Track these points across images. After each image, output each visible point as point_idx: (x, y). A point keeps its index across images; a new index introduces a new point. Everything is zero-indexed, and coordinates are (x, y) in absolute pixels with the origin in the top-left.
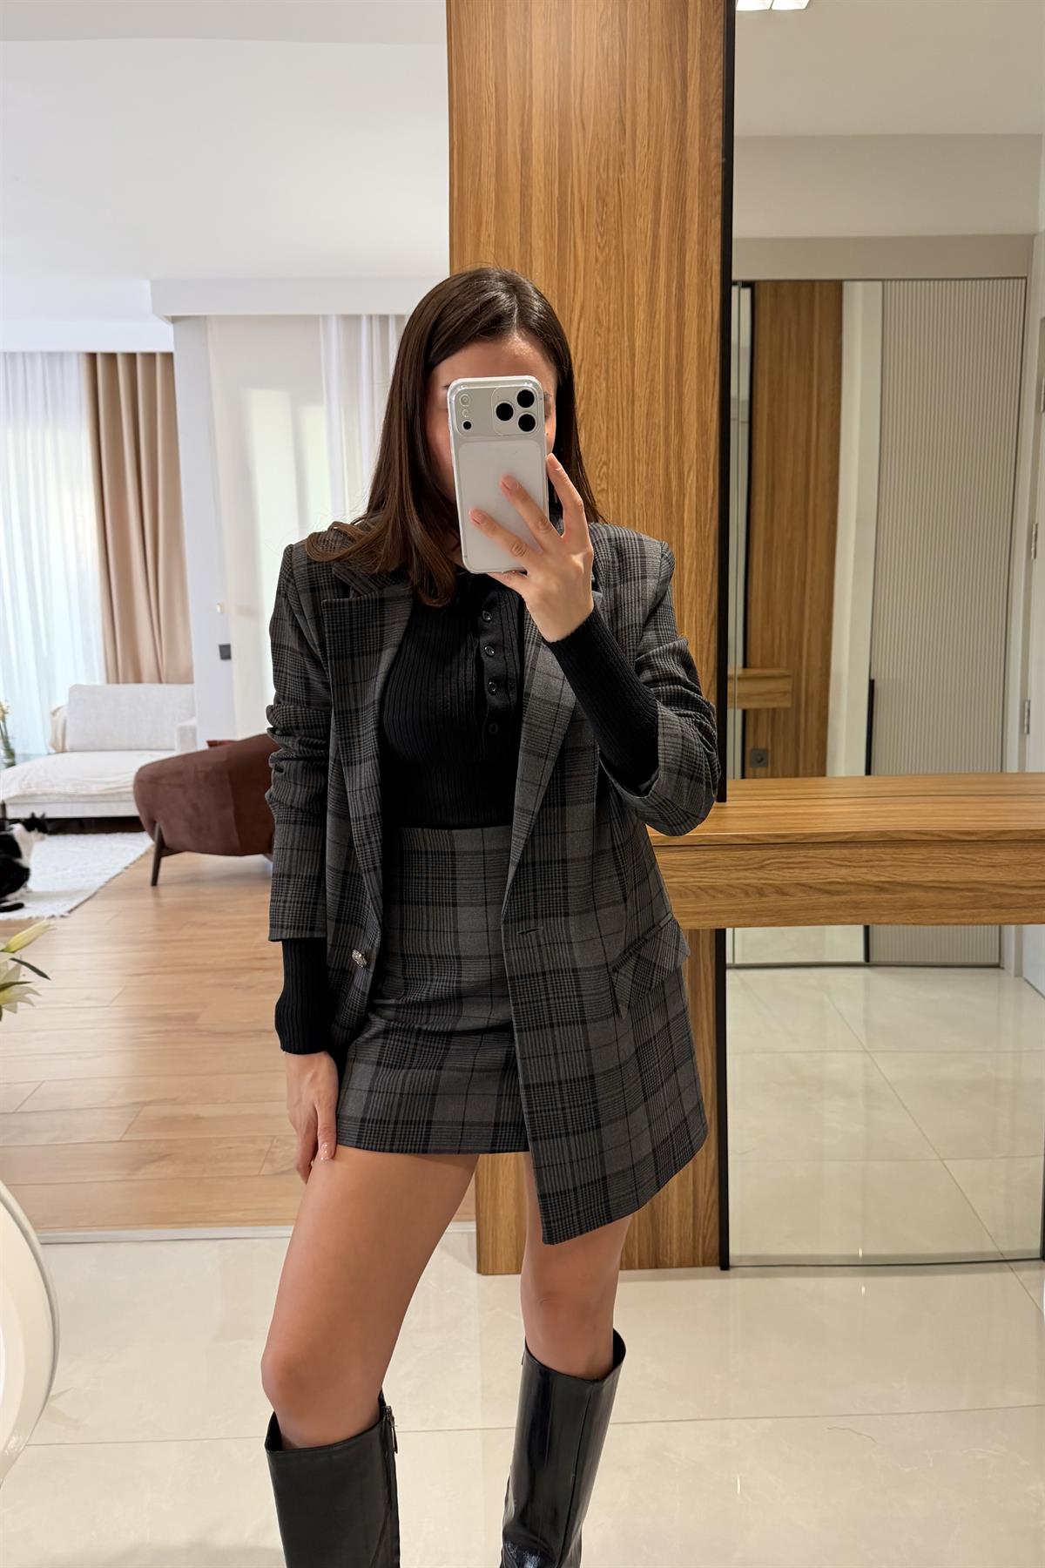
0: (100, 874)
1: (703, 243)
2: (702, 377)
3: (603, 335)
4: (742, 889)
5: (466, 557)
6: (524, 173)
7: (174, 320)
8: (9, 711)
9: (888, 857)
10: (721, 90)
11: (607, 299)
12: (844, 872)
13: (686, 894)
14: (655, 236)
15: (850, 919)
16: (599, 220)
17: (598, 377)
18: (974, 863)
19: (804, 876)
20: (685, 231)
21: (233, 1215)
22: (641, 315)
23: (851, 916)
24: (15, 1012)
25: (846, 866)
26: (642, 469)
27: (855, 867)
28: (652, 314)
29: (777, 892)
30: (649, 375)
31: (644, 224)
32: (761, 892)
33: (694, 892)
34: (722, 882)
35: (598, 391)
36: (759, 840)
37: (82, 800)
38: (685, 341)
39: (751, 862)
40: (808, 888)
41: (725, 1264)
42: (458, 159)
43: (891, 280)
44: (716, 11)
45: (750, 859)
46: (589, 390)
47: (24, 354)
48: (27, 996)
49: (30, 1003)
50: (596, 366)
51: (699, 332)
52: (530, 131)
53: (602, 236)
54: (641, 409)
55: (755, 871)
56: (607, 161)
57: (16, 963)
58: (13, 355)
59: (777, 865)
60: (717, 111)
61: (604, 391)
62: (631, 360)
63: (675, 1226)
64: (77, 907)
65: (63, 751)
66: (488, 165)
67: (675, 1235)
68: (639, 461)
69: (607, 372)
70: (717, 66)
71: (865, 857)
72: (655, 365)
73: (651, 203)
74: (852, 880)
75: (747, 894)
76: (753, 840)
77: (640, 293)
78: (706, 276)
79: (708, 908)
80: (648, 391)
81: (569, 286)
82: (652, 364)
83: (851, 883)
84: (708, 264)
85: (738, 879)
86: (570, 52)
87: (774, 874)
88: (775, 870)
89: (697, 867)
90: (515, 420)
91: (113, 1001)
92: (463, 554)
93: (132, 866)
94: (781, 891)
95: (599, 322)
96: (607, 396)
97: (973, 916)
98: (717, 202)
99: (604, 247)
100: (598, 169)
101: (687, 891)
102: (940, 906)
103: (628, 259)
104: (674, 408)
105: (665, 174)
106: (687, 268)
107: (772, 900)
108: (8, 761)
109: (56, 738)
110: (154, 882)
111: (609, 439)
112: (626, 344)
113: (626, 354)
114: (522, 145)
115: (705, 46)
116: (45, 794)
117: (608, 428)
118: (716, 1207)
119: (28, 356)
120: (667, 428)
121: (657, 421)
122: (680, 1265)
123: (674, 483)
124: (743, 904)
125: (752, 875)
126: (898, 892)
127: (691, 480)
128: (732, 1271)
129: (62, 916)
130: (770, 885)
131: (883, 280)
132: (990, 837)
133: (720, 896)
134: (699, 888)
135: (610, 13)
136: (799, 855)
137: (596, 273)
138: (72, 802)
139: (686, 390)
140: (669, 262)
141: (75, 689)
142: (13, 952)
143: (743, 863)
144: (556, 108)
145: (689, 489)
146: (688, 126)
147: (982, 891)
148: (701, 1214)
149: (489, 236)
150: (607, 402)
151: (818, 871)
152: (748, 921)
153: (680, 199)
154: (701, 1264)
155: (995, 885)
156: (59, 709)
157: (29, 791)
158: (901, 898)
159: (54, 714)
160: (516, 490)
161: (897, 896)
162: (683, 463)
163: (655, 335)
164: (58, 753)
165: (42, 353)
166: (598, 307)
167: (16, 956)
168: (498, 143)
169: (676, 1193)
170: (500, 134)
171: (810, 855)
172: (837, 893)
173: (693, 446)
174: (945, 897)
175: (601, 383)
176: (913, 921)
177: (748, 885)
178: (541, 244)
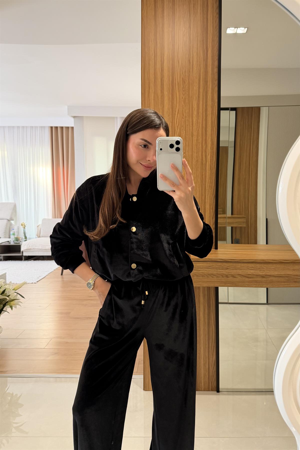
0: (47, 272)
1: (212, 93)
2: (212, 130)
3: (184, 118)
4: (221, 275)
5: (158, 186)
6: (162, 74)
7: (74, 117)
8: (26, 226)
9: (265, 267)
10: (217, 52)
11: (185, 108)
12: (252, 271)
13: (204, 276)
14: (199, 92)
15: (254, 286)
16: (183, 87)
17: (183, 130)
18: (288, 269)
19: (240, 272)
20: (207, 90)
21: (74, 371)
22: (195, 113)
23: (255, 285)
24: (16, 308)
25: (253, 269)
26: (195, 155)
27: (255, 270)
28: (198, 113)
29: (232, 277)
30: (197, 129)
31: (196, 88)
32: (227, 276)
33: (207, 275)
34: (215, 273)
35: (183, 133)
36: (226, 261)
37: (43, 250)
38: (208, 120)
39: (224, 267)
40: (242, 276)
41: (218, 391)
42: (144, 70)
43: (271, 106)
44: (216, 31)
45: (223, 266)
46: (180, 133)
47: (35, 127)
48: (19, 303)
49: (20, 305)
50: (182, 126)
51: (211, 118)
52: (164, 63)
53: (184, 91)
54: (195, 138)
55: (225, 270)
56: (185, 71)
57: (16, 294)
58: (32, 127)
59: (232, 268)
60: (216, 58)
61: (184, 133)
62: (192, 125)
63: (203, 378)
64: (39, 280)
65: (40, 237)
66: (152, 71)
67: (203, 381)
68: (194, 153)
69: (185, 128)
70: (216, 46)
71: (258, 267)
72: (199, 127)
73: (198, 83)
74: (255, 274)
75: (223, 276)
76: (224, 260)
77: (195, 107)
78: (213, 102)
79: (211, 281)
80: (197, 133)
81: (175, 105)
82: (198, 126)
83: (254, 275)
84: (214, 99)
85: (220, 272)
86: (175, 42)
87: (231, 271)
88: (231, 270)
89: (208, 268)
90: (174, 148)
91: (46, 307)
92: (157, 185)
93: (56, 270)
94: (233, 276)
95: (183, 115)
96: (185, 135)
97: (288, 285)
98: (216, 83)
99: (184, 94)
100: (183, 73)
101: (205, 275)
102: (279, 282)
103: (191, 97)
104: (204, 138)
105: (202, 75)
106: (208, 100)
107: (231, 279)
108: (25, 240)
109: (38, 233)
110: (62, 274)
111: (186, 146)
112: (191, 121)
113: (191, 123)
114: (161, 66)
115: (213, 41)
116: (34, 249)
117: (185, 143)
118: (215, 373)
119: (36, 127)
120: (202, 143)
121: (199, 141)
122: (204, 390)
123: (204, 158)
124: (222, 280)
125: (225, 271)
126: (268, 278)
127: (209, 157)
128: (220, 393)
129: (35, 283)
130: (230, 274)
131: (269, 106)
132: (293, 261)
133: (214, 277)
134: (208, 274)
135: (186, 31)
136: (239, 265)
137: (182, 101)
138: (41, 251)
139: (208, 133)
140: (203, 99)
141: (44, 220)
142: (16, 290)
143: (221, 267)
144: (171, 57)
145: (208, 160)
146: (208, 62)
147: (290, 277)
148: (211, 374)
149: (152, 91)
150: (185, 136)
151: (245, 271)
152: (223, 285)
153: (206, 82)
154: (211, 390)
155: (294, 275)
156: (39, 225)
157: (29, 248)
158: (269, 280)
159: (38, 226)
160: (174, 167)
161: (267, 279)
162: (207, 153)
163: (199, 118)
164: (38, 237)
165: (40, 127)
166: (183, 111)
167: (16, 291)
168: (154, 66)
169: (203, 368)
170: (155, 64)
171: (242, 266)
172: (250, 278)
173: (209, 148)
174: (280, 279)
175: (183, 131)
176: (272, 286)
177: (223, 274)
178: (167, 93)
